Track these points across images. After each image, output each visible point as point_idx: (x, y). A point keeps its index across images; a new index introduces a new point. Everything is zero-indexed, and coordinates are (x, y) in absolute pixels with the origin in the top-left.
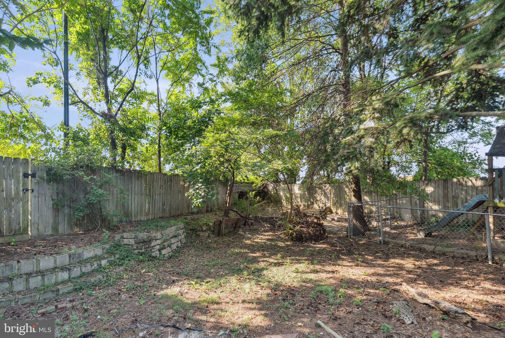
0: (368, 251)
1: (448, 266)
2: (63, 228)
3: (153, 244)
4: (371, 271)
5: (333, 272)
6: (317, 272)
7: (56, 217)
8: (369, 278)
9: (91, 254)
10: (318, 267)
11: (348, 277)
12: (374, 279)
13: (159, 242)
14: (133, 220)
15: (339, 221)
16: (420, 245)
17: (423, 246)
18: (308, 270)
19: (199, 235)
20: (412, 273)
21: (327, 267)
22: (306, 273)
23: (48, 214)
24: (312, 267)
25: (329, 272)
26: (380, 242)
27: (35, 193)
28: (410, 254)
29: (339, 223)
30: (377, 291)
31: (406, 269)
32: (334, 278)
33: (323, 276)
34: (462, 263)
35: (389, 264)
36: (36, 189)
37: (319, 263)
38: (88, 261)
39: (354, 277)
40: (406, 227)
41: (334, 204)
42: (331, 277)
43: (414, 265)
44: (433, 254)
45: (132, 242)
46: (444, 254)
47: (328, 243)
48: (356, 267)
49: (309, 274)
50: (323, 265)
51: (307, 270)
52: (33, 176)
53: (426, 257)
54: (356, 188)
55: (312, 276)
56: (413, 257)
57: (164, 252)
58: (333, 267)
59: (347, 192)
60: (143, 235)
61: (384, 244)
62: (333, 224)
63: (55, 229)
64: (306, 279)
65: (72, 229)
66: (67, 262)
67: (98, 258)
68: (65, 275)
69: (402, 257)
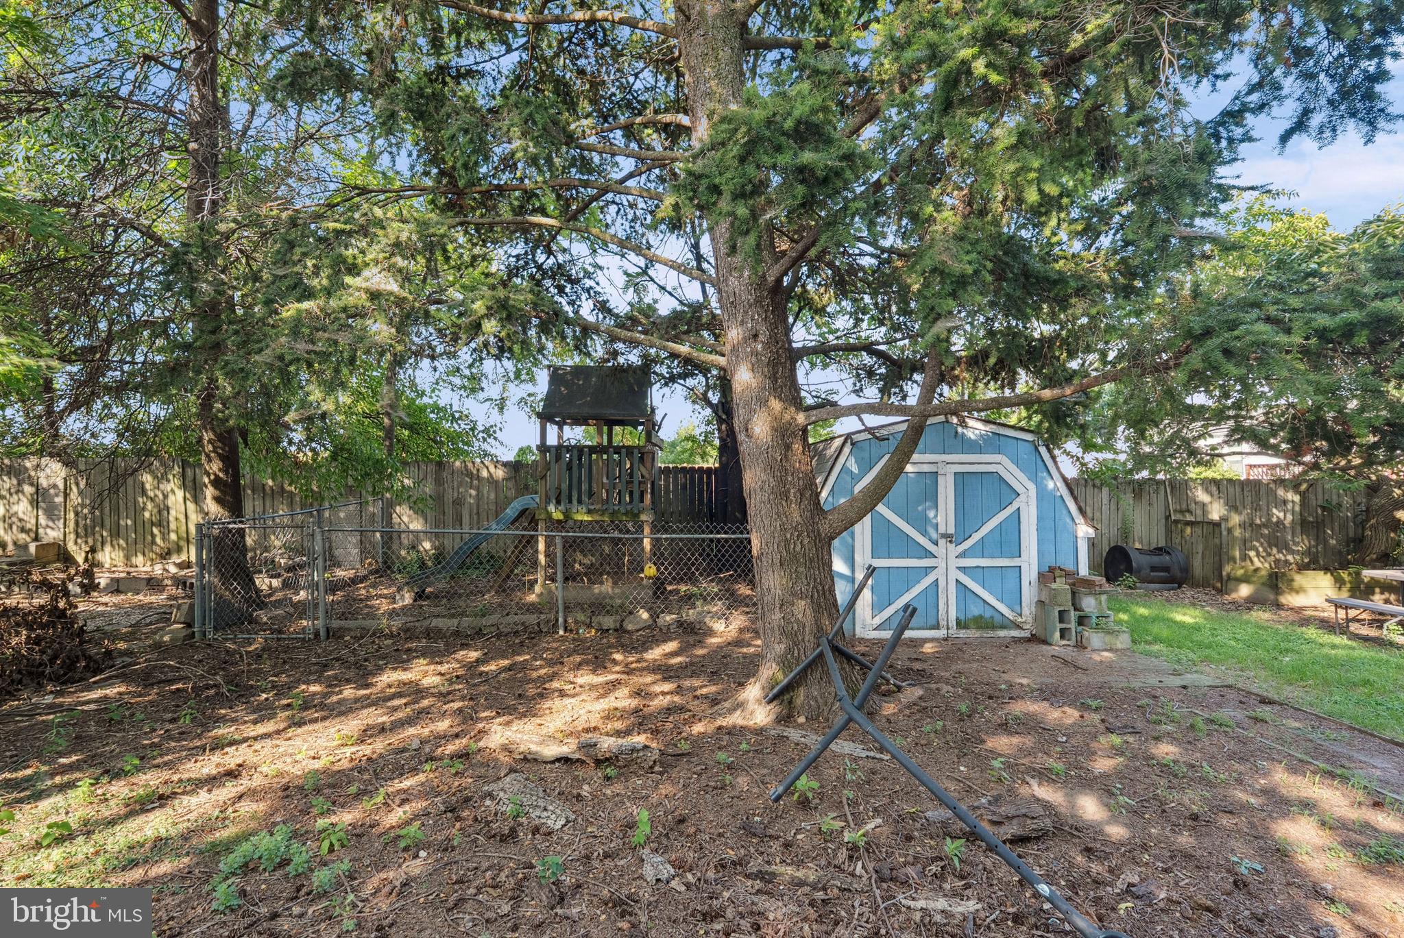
0: (293, 667)
1: (503, 657)
4: (353, 725)
5: (232, 774)
6: (162, 799)
8: (366, 750)
10: (151, 780)
11: (297, 770)
12: (378, 746)
15: (118, 591)
16: (426, 623)
17: (433, 624)
18: (114, 808)
20: (450, 697)
21: (189, 765)
22: (112, 822)
24: (120, 789)
25: (211, 782)
26: (317, 634)
28: (409, 650)
29: (122, 597)
30: (421, 777)
31: (433, 690)
32: (251, 794)
33: (200, 804)
34: (522, 644)
35: (382, 691)
37: (146, 760)
39: (317, 765)
40: (354, 581)
41: (85, 531)
42: (240, 797)
43: (441, 674)
44: (460, 639)
46: (479, 633)
47: (124, 677)
48: (300, 731)
49: (133, 824)
50: (169, 765)
51: (106, 813)
53: (450, 650)
54: (226, 473)
55: (156, 824)
56: (424, 655)
58: (216, 758)
59: (148, 486)
61: (328, 637)
62: (100, 604)
64: (131, 848)
69: (403, 664)
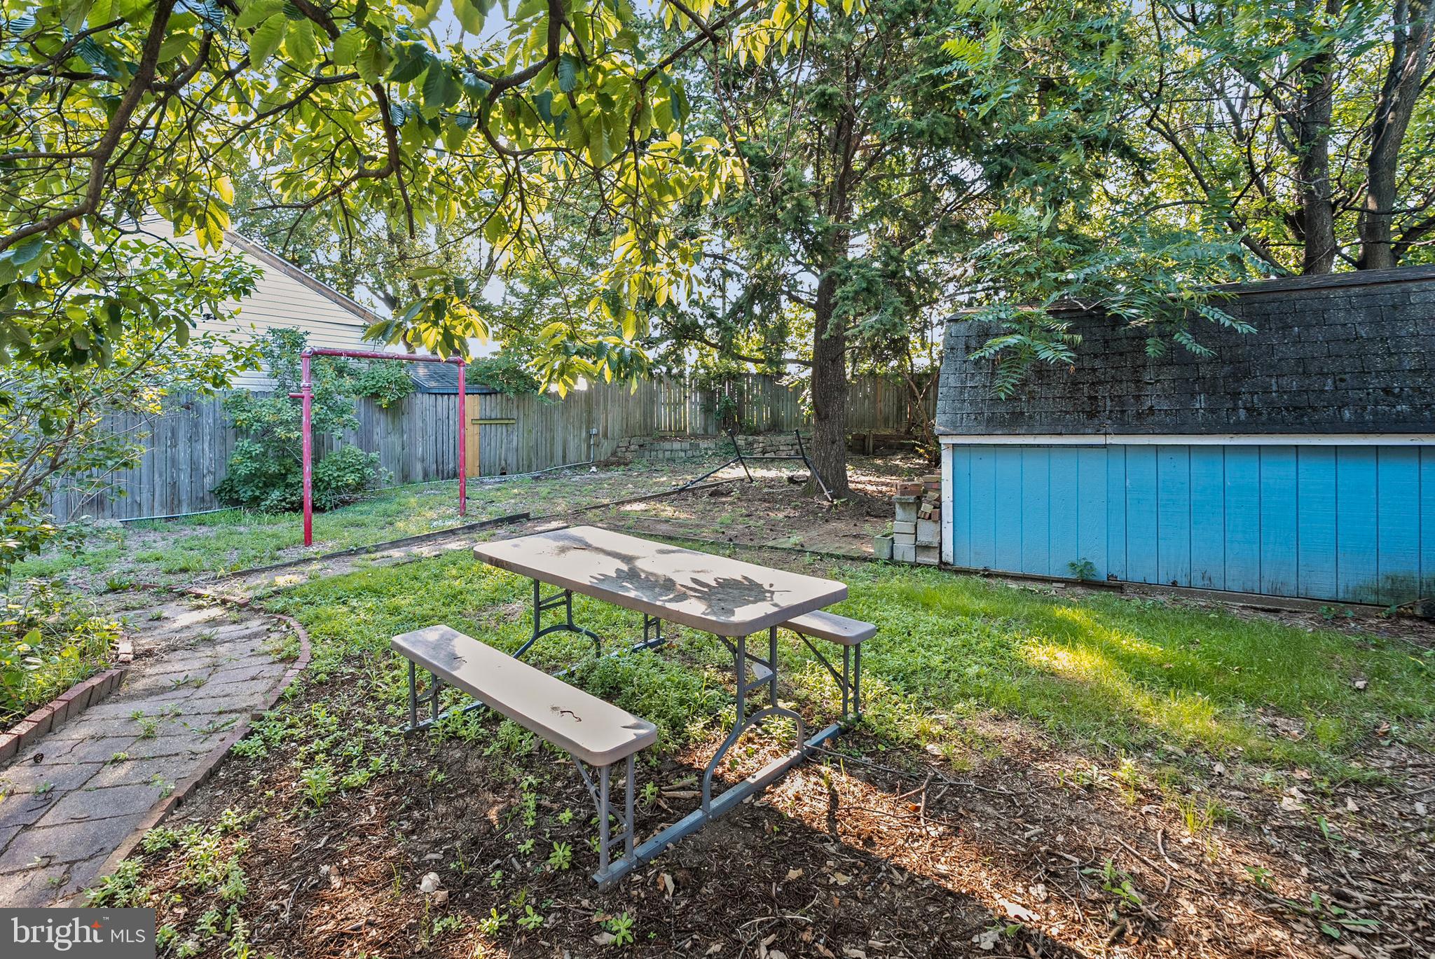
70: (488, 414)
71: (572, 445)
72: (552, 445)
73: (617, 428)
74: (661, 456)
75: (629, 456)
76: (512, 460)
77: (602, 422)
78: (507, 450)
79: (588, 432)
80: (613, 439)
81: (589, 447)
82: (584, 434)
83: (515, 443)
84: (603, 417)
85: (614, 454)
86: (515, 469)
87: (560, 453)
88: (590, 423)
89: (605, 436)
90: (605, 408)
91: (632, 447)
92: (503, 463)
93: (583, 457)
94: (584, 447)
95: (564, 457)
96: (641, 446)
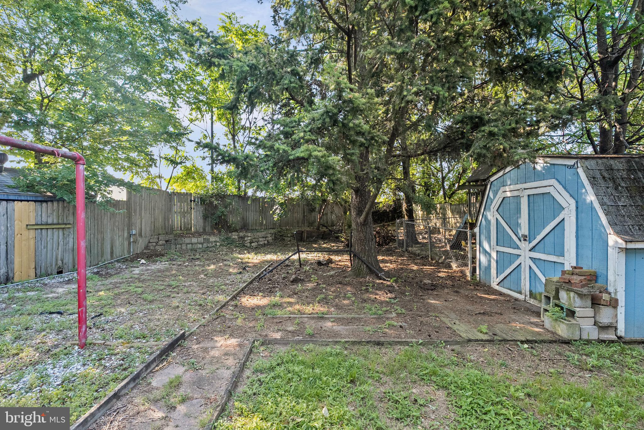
2: (208, 229)
3: (246, 239)
7: (204, 223)
9: (214, 240)
13: (249, 238)
14: (250, 228)
19: (284, 239)
23: (201, 221)
27: (195, 210)
36: (195, 208)
38: (212, 242)
45: (236, 237)
52: (194, 201)
57: (253, 244)
60: (241, 234)
63: (204, 229)
65: (212, 230)
66: (202, 241)
67: (216, 242)
68: (201, 246)
70: (44, 220)
71: (117, 243)
72: (102, 244)
73: (148, 229)
74: (184, 247)
75: (159, 248)
76: (68, 259)
77: (138, 225)
78: (64, 251)
79: (129, 233)
80: (146, 237)
81: (129, 244)
82: (126, 234)
83: (71, 244)
84: (138, 221)
85: (147, 247)
86: (71, 267)
87: (109, 250)
88: (130, 226)
89: (141, 235)
90: (140, 215)
91: (161, 243)
92: (60, 263)
93: (126, 252)
94: (126, 243)
95: (112, 253)
96: (167, 241)
